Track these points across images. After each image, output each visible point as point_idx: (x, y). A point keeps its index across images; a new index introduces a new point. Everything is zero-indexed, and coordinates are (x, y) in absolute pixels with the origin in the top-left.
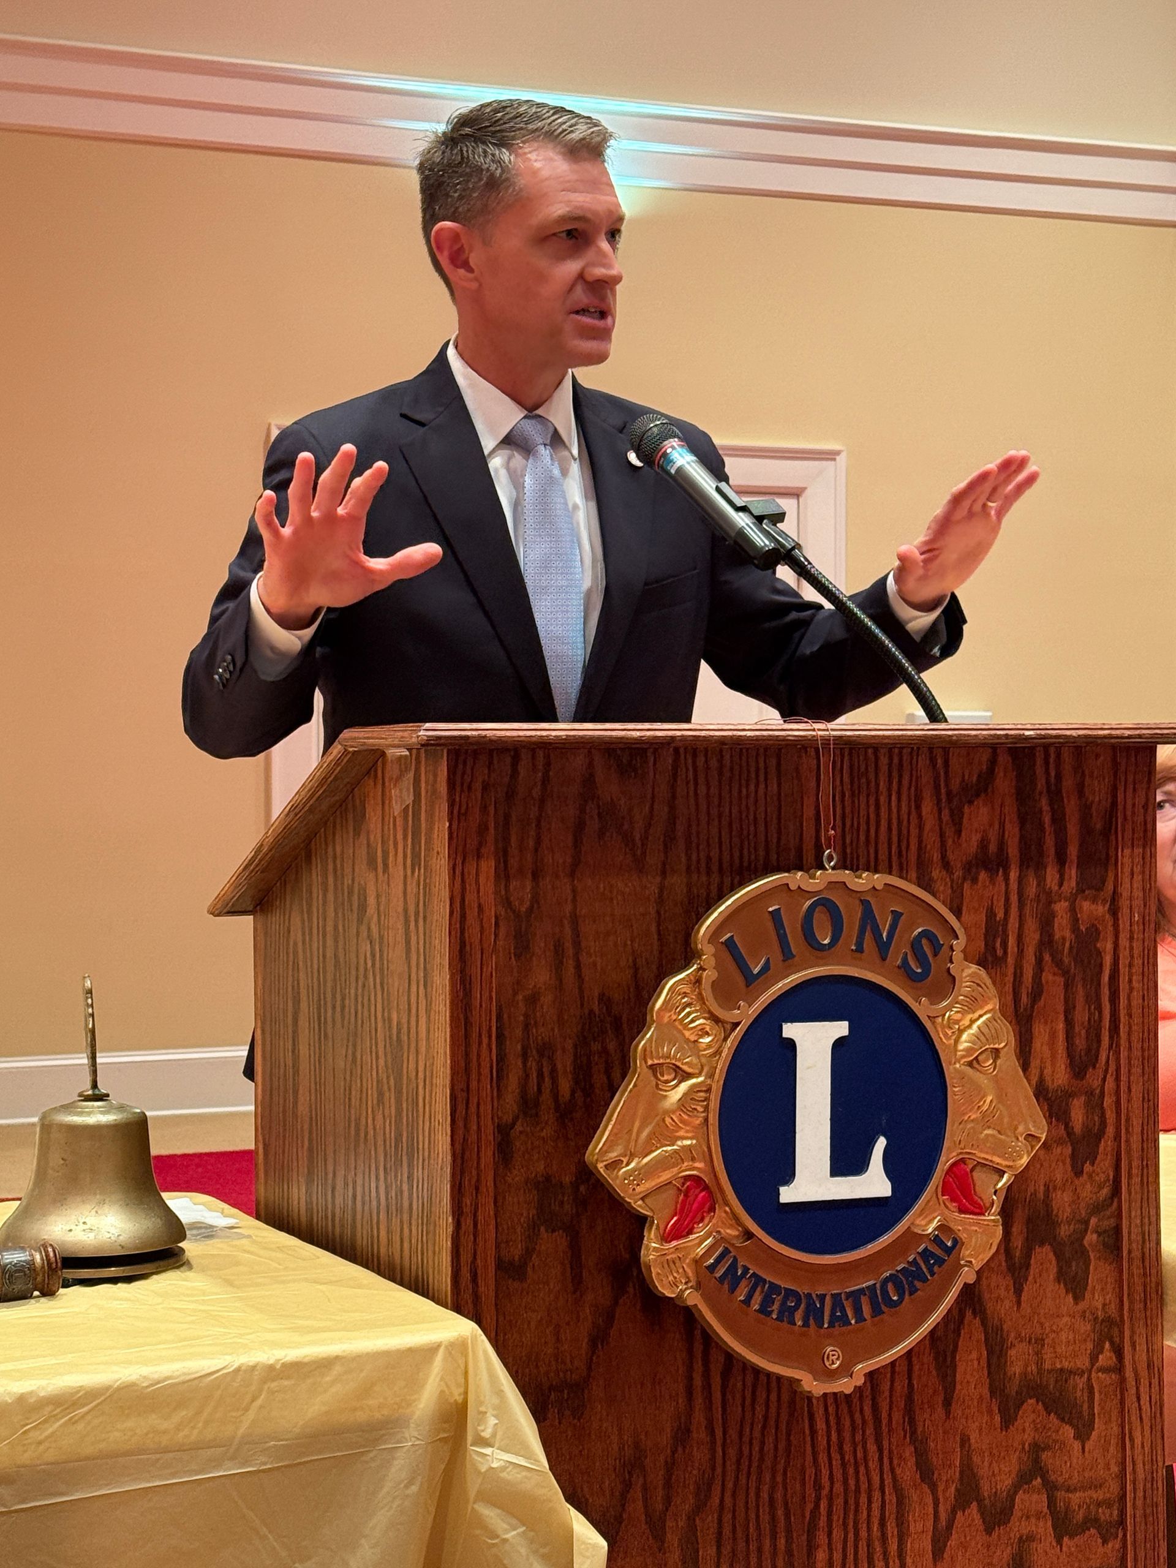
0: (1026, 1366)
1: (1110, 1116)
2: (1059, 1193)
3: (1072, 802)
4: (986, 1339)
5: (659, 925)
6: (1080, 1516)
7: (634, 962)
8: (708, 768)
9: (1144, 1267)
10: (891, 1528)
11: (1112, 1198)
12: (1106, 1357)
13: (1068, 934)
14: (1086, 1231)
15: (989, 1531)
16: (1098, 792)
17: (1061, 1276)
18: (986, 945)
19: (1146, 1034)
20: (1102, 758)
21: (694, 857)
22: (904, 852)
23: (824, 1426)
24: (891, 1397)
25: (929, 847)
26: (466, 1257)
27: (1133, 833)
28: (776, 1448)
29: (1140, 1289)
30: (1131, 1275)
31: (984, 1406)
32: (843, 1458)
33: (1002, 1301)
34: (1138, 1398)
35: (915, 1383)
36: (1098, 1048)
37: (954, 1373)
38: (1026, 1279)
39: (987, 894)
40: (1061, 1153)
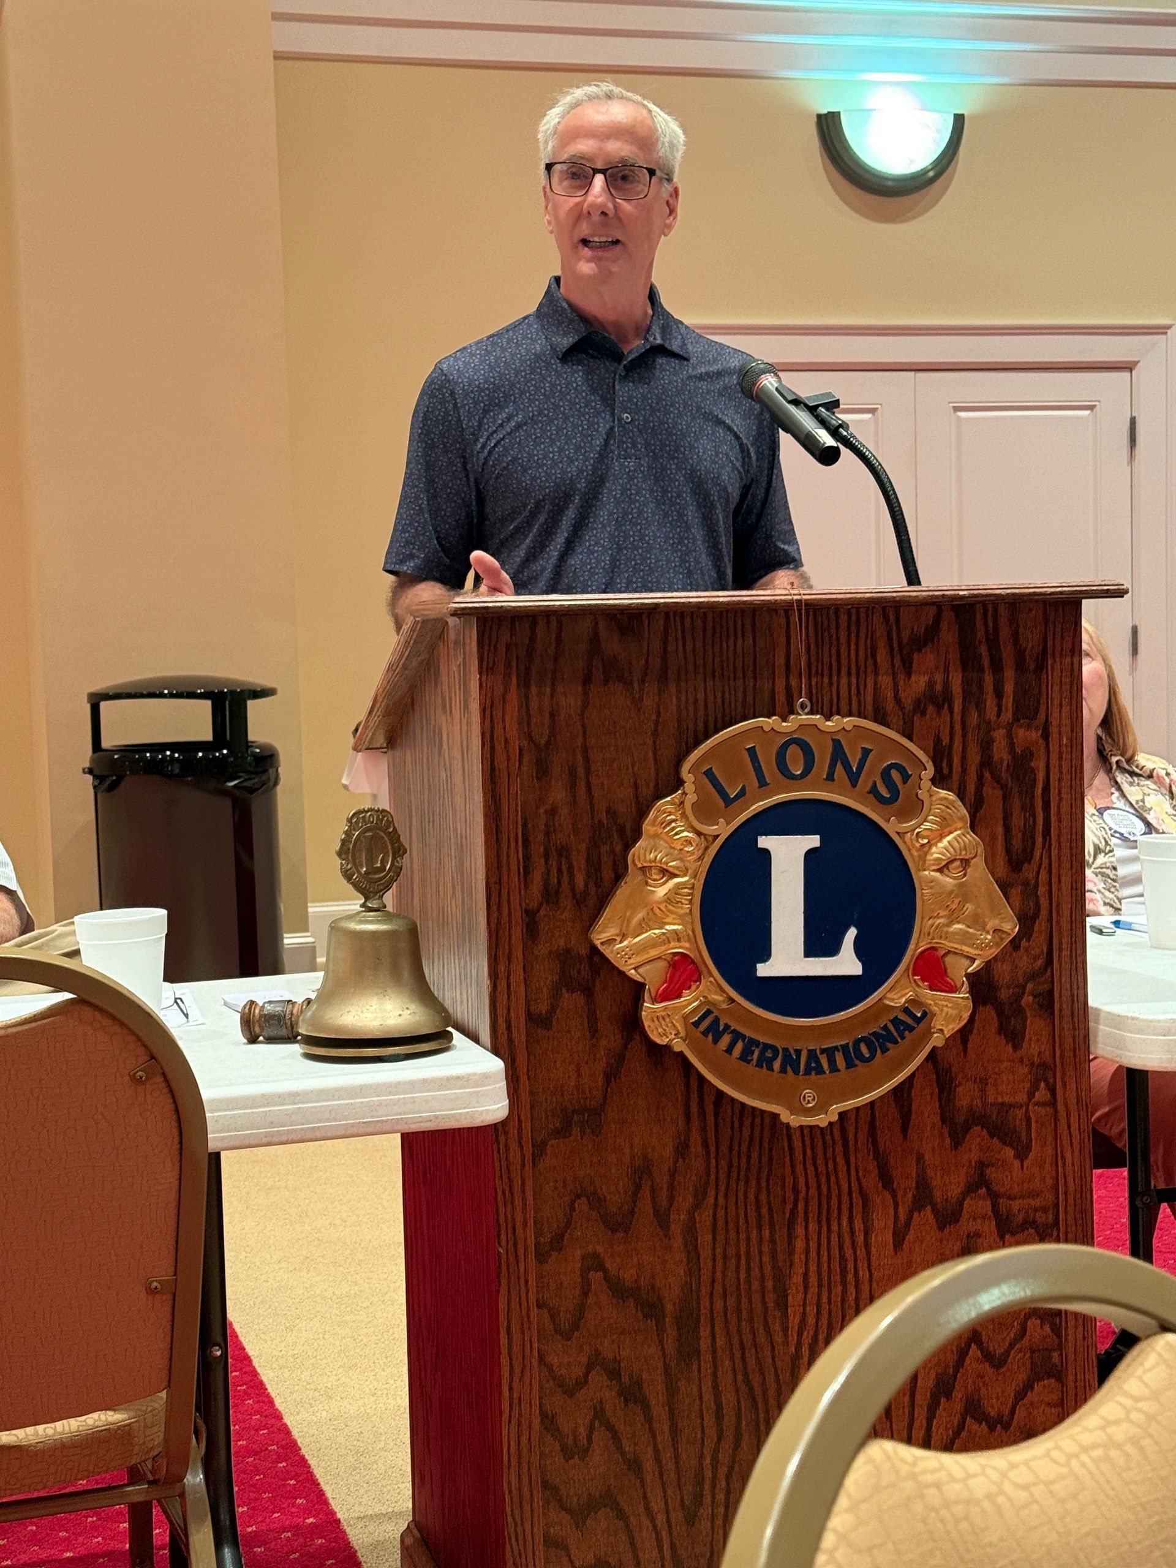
0: (972, 1101)
1: (1044, 902)
2: (1000, 964)
4: (938, 1079)
5: (655, 754)
6: (1020, 1219)
7: (635, 783)
8: (693, 628)
9: (1073, 1023)
10: (858, 1224)
11: (1046, 968)
12: (1042, 1094)
13: (1006, 756)
14: (1023, 993)
15: (941, 1228)
16: (1031, 640)
17: (1002, 1029)
19: (1074, 835)
20: (1034, 612)
21: (683, 699)
22: (862, 692)
23: (800, 1144)
24: (857, 1123)
25: (883, 688)
26: (501, 1011)
27: (1062, 672)
28: (760, 1161)
29: (1070, 1040)
30: (1062, 1029)
31: (936, 1131)
32: (816, 1169)
33: (950, 1048)
34: (1069, 1127)
35: (877, 1113)
36: (1033, 849)
37: (910, 1105)
38: (971, 1032)
39: (934, 724)
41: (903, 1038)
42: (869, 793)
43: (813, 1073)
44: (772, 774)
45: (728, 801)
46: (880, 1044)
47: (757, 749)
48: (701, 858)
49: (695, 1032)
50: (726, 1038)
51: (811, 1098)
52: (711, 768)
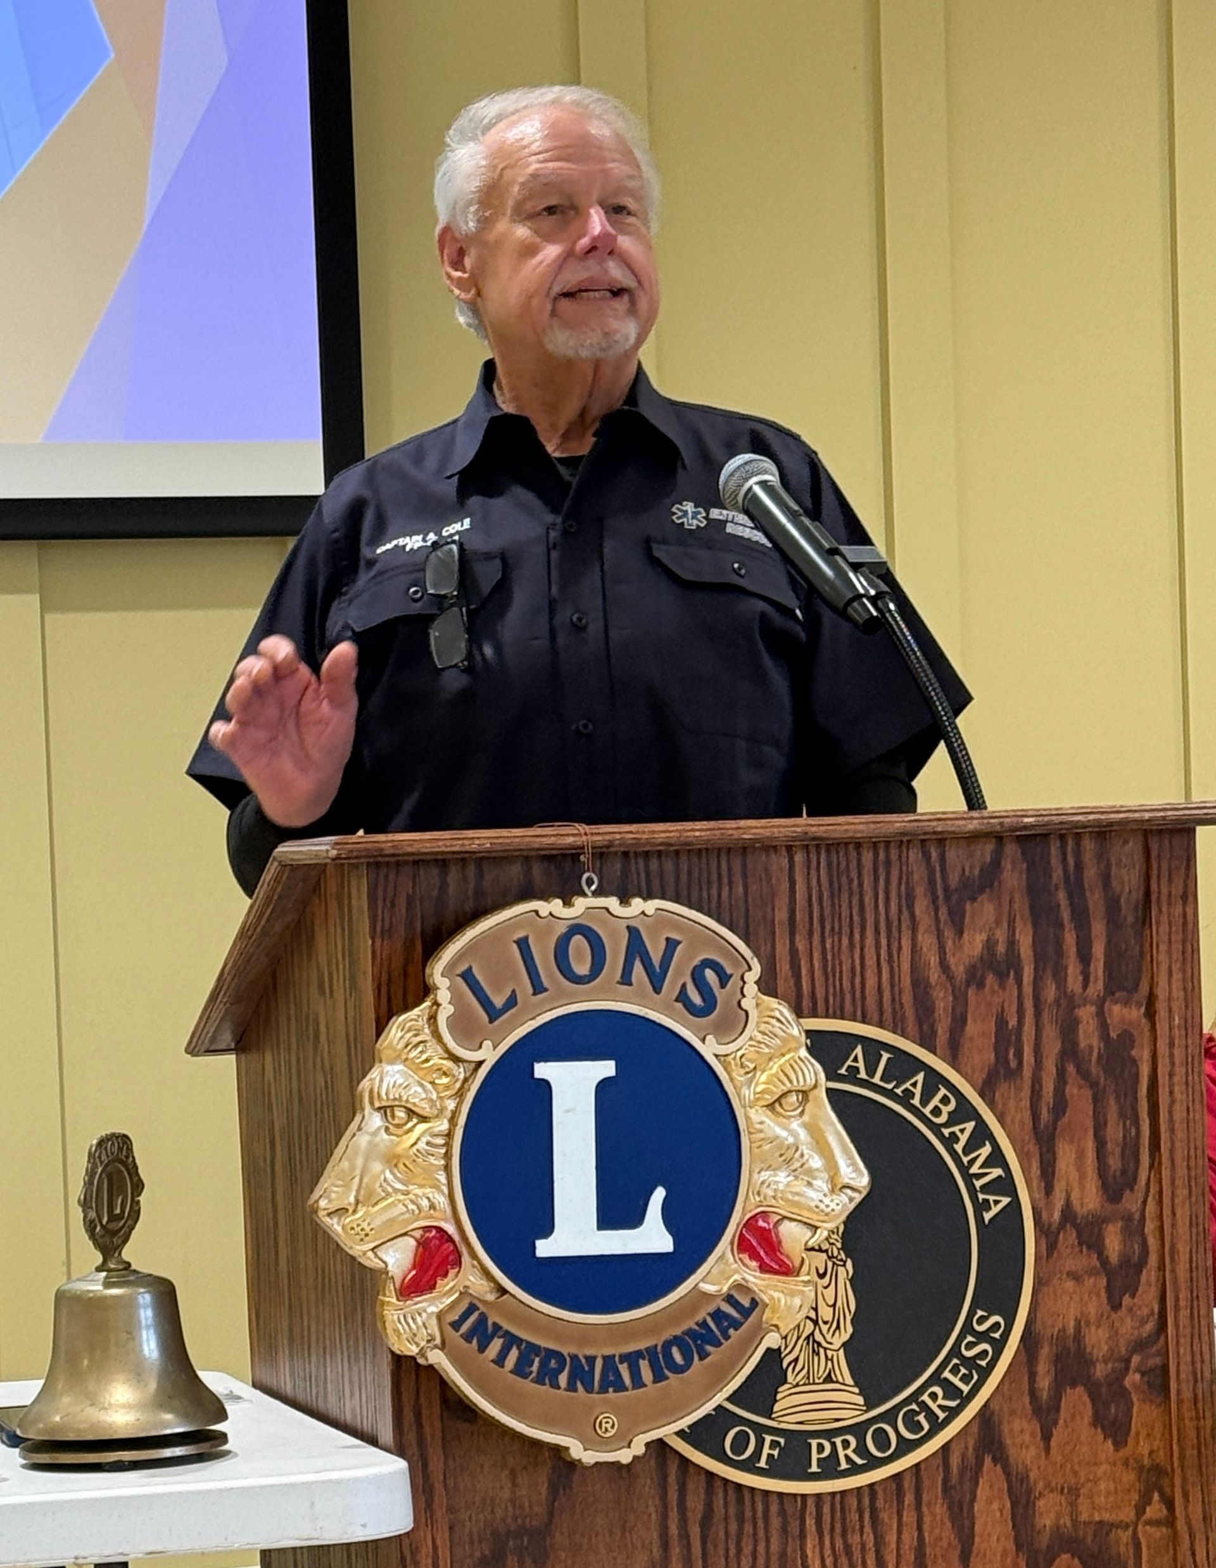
0: (1058, 1518)
1: (1152, 1242)
2: (1093, 1329)
3: (1097, 896)
4: (1010, 1488)
9: (1197, 1409)
11: (1157, 1335)
12: (1155, 1510)
13: (1095, 1042)
14: (1127, 1369)
16: (1128, 882)
17: (1097, 1420)
18: (998, 1058)
19: (1192, 1152)
20: (1131, 843)
25: (925, 949)
27: (1171, 927)
29: (1193, 1433)
30: (1180, 1417)
31: (1009, 1560)
33: (1027, 1447)
34: (1193, 1554)
35: (926, 1534)
36: (1137, 1169)
37: (973, 1524)
38: (1055, 1423)
39: (996, 1000)
40: (1095, 1285)
41: (727, 1337)
42: (677, 1000)
43: (611, 1390)
44: (551, 976)
45: (493, 1014)
46: (696, 1346)
47: (530, 941)
48: (460, 1094)
49: (455, 1337)
50: (496, 1345)
51: (610, 1424)
52: (470, 968)
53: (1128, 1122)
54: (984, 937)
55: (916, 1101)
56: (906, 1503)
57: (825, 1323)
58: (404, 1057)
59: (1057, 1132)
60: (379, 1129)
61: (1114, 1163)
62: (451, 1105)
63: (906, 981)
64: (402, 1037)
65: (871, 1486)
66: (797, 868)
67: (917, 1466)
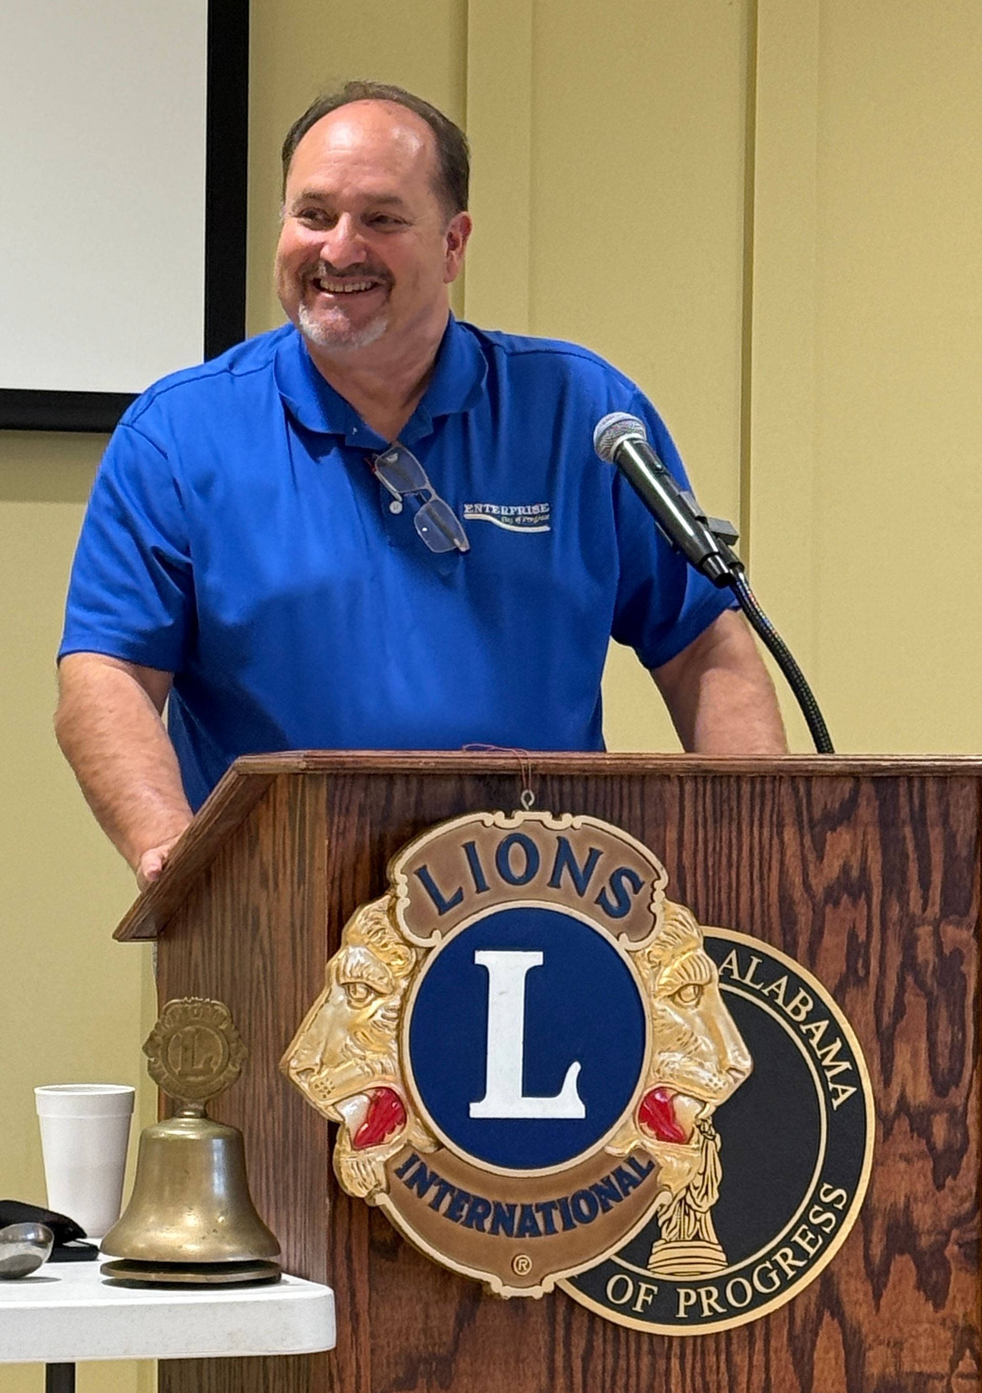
0: (885, 1367)
1: (972, 1132)
2: (920, 1204)
3: (936, 832)
4: (844, 1340)
11: (974, 1211)
12: (967, 1364)
13: (931, 957)
14: (947, 1242)
16: (963, 822)
17: (920, 1284)
18: (848, 967)
20: (967, 788)
22: (766, 877)
25: (791, 871)
26: (341, 1236)
33: (861, 1305)
35: (773, 1377)
36: (961, 1068)
37: (812, 1369)
38: (885, 1285)
39: (849, 916)
40: (923, 1167)
41: (627, 1193)
42: (597, 902)
43: (527, 1234)
44: (492, 877)
45: (443, 907)
46: (601, 1200)
47: (476, 846)
48: (412, 975)
49: (399, 1183)
50: (433, 1190)
51: (525, 1263)
52: (425, 867)
53: (956, 1028)
54: (841, 862)
55: (780, 1001)
56: (757, 1348)
57: (696, 1188)
58: (366, 940)
59: (896, 1033)
60: (342, 1002)
61: (943, 1062)
62: (404, 984)
63: (774, 897)
64: (366, 924)
65: (728, 1332)
66: (687, 797)
67: (767, 1317)
